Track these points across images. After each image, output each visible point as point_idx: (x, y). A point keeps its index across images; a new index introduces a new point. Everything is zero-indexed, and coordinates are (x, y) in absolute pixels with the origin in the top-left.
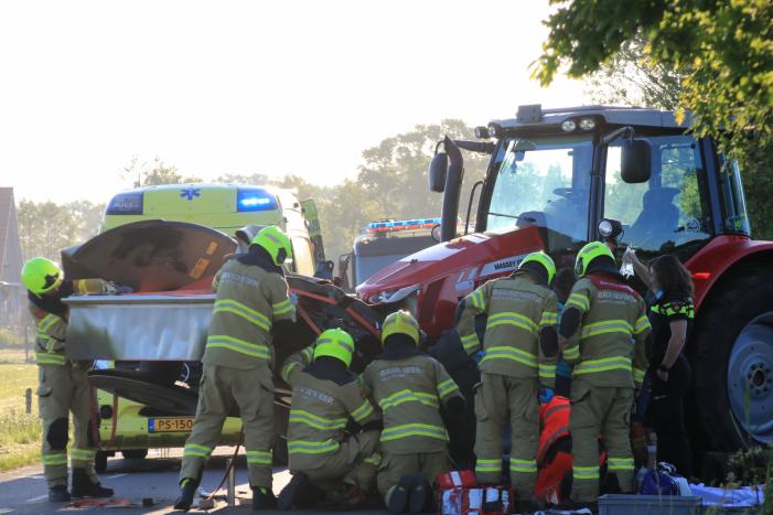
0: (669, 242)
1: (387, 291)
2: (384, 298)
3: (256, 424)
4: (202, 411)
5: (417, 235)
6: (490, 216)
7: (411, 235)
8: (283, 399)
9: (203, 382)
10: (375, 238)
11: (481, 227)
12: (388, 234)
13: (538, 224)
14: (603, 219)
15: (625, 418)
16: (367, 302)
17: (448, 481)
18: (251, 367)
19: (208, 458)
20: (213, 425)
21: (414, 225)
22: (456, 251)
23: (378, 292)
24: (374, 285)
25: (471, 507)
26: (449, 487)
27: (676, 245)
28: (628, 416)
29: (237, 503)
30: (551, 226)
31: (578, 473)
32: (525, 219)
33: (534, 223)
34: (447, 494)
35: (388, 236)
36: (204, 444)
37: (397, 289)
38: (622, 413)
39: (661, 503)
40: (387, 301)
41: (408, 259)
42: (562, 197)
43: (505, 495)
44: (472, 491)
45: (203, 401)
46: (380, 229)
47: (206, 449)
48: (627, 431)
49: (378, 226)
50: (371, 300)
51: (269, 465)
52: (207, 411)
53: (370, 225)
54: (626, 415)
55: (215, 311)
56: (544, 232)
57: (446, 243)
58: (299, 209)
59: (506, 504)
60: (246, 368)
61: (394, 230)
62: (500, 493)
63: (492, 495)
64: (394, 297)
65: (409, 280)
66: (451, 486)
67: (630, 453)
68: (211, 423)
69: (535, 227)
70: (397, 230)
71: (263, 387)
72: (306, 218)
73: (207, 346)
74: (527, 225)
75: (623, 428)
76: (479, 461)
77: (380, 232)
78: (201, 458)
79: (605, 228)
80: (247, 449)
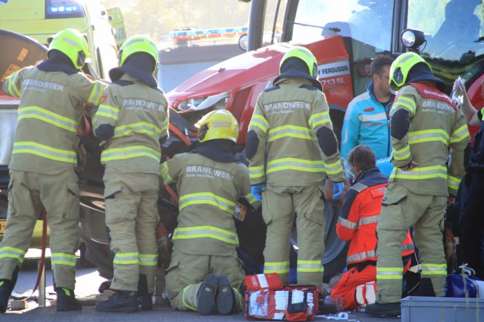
0: (470, 52)
1: (196, 98)
2: (192, 106)
3: (62, 227)
4: (13, 214)
5: (218, 43)
6: (295, 26)
7: (212, 44)
8: (95, 203)
9: (12, 186)
10: (177, 46)
11: (287, 37)
12: (188, 42)
13: (343, 34)
14: (406, 29)
15: (440, 225)
16: (176, 108)
17: (255, 283)
18: (58, 172)
19: (21, 261)
20: (24, 228)
21: (215, 34)
22: (262, 60)
23: (187, 100)
24: (183, 93)
25: (277, 308)
26: (256, 290)
27: (477, 55)
28: (443, 223)
29: (48, 304)
30: (356, 36)
31: (381, 273)
32: (330, 29)
33: (338, 34)
34: (254, 296)
35: (189, 44)
36: (17, 246)
37: (205, 97)
38: (437, 220)
39: (467, 305)
40: (196, 109)
41: (216, 68)
42: (367, 8)
43: (310, 296)
44: (277, 292)
45: (13, 205)
46: (181, 37)
47: (20, 251)
48: (441, 237)
49: (179, 34)
50: (179, 107)
51: (74, 267)
52: (17, 215)
53: (172, 33)
54: (441, 221)
55: (20, 118)
56: (348, 41)
57: (253, 52)
58: (106, 16)
59: (311, 305)
60: (52, 173)
61: (196, 39)
62: (305, 295)
63: (298, 296)
64: (203, 105)
65: (217, 88)
66: (258, 288)
67: (443, 259)
68: (22, 226)
69: (340, 37)
70: (198, 38)
71: (69, 191)
72: (113, 26)
73: (14, 152)
74: (332, 34)
75: (438, 234)
76: (266, 264)
77: (182, 40)
78: (16, 260)
79: (409, 38)
80: (53, 251)
